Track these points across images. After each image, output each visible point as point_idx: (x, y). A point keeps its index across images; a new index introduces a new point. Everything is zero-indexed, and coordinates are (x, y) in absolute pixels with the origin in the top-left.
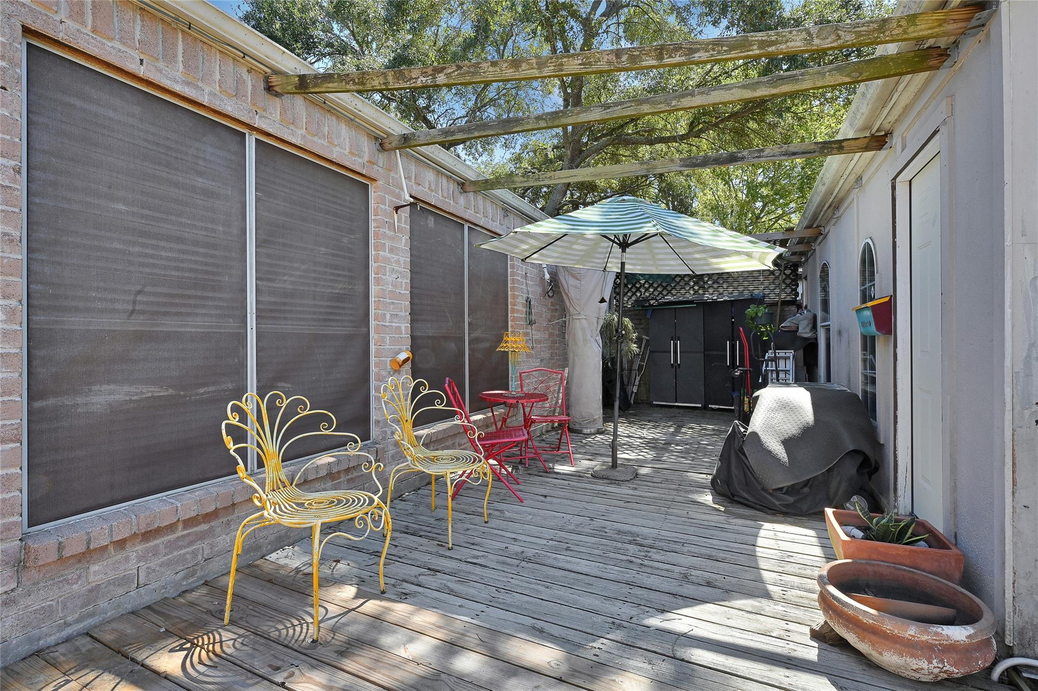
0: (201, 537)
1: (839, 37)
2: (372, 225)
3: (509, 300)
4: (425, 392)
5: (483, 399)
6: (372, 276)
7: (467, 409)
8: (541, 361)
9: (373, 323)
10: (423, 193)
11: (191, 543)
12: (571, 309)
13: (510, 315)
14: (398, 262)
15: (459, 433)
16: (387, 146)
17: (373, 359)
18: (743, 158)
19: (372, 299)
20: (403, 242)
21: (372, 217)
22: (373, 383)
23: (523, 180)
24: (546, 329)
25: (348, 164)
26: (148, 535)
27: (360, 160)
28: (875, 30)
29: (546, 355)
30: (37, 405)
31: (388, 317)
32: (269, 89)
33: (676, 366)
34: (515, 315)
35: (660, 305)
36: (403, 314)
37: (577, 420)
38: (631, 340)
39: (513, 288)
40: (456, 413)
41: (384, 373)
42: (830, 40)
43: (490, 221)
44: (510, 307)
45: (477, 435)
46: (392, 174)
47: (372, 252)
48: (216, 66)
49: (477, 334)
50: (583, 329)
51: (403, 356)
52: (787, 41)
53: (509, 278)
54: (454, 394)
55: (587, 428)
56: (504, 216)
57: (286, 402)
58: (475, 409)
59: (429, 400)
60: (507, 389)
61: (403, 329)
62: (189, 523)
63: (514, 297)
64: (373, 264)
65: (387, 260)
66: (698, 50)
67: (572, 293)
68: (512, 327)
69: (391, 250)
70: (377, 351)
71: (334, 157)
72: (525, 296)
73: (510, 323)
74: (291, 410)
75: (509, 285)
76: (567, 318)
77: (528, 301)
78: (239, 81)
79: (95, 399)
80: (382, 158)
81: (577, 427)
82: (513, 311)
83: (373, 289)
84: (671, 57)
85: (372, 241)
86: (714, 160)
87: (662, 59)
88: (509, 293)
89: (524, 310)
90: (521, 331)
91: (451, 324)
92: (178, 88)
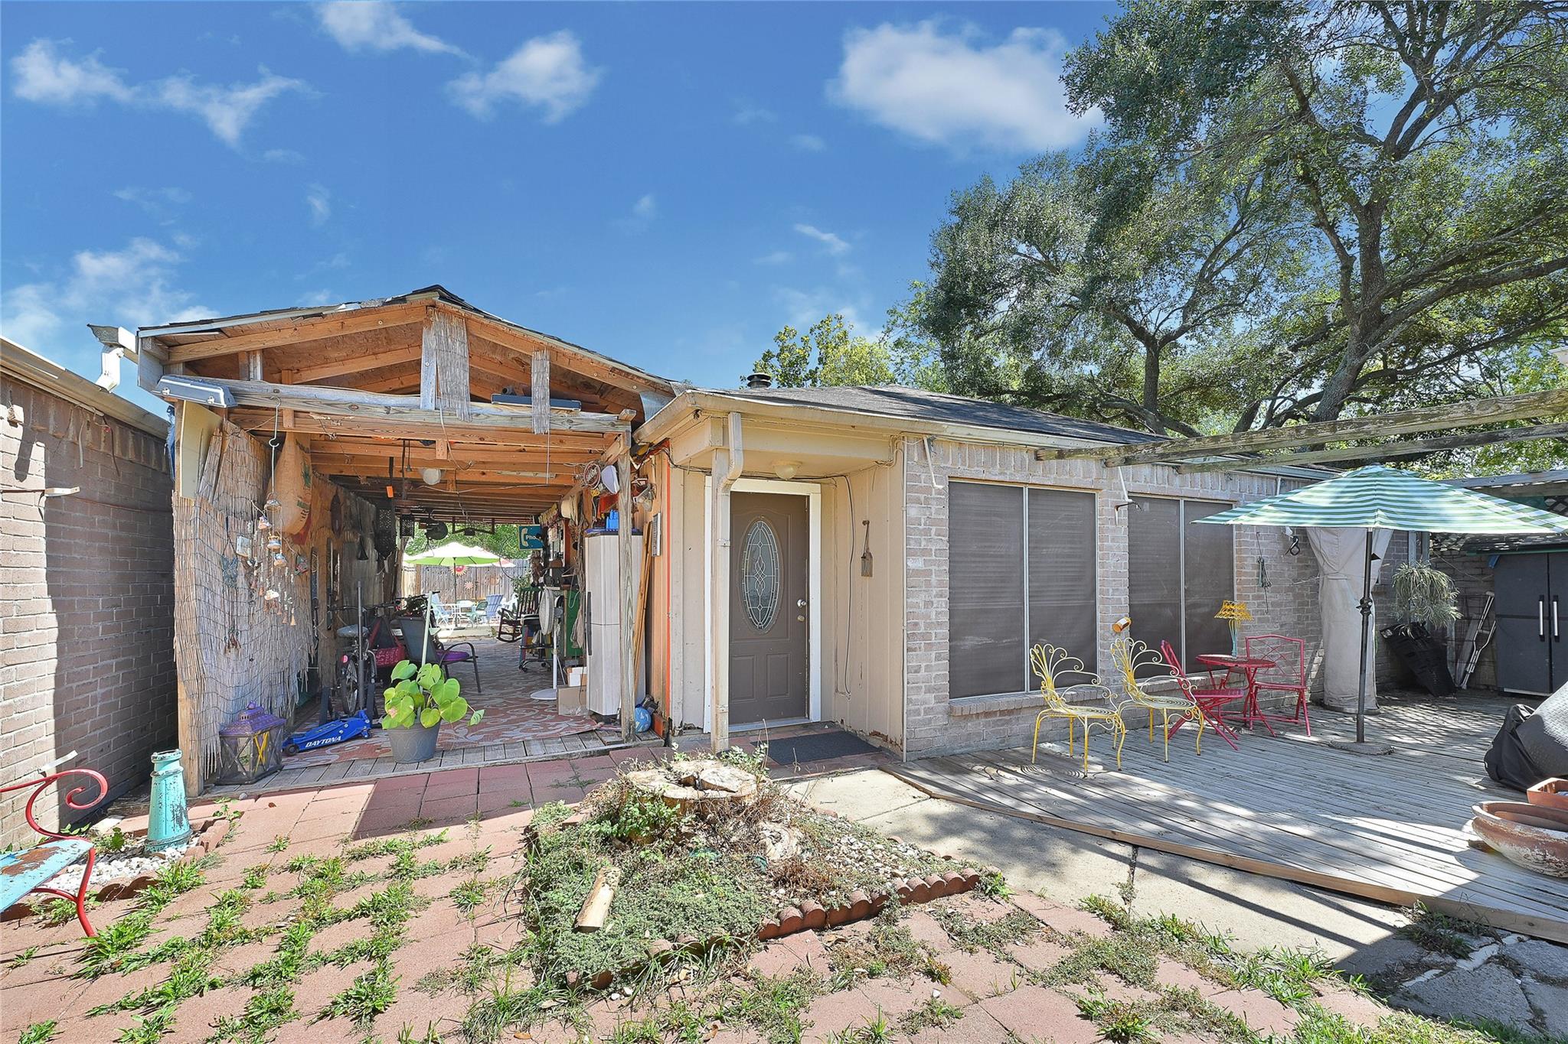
0: (1007, 722)
1: (1500, 408)
2: (1098, 523)
3: (1235, 563)
4: (1144, 651)
5: (1200, 661)
6: (1098, 560)
7: (1184, 669)
8: (1282, 626)
9: (1098, 596)
10: (1137, 487)
11: (1003, 725)
12: (1326, 568)
13: (1235, 578)
14: (1119, 547)
15: (1175, 690)
16: (1110, 464)
17: (1099, 623)
18: (1505, 437)
19: (1098, 579)
20: (1123, 531)
21: (1098, 517)
22: (1099, 641)
23: (1242, 463)
24: (1290, 589)
25: (1082, 486)
26: (987, 714)
27: (1090, 480)
28: (1535, 401)
29: (1290, 619)
30: (953, 643)
31: (1111, 591)
32: (1038, 458)
33: (1549, 638)
34: (1243, 578)
35: (1512, 549)
36: (1123, 588)
37: (1334, 696)
38: (1447, 600)
39: (1239, 551)
40: (1171, 669)
41: (1107, 634)
42: (1490, 410)
43: (1210, 491)
44: (1235, 570)
45: (1190, 687)
46: (1114, 481)
47: (1098, 543)
48: (1013, 458)
49: (1195, 599)
50: (1343, 591)
51: (1123, 622)
52: (1448, 414)
53: (1235, 540)
54: (1170, 654)
55: (1349, 706)
56: (1227, 481)
57: (1054, 651)
58: (1191, 670)
59: (1147, 657)
60: (1230, 654)
61: (1123, 600)
62: (1002, 713)
63: (1241, 560)
64: (1098, 552)
65: (1110, 548)
66: (1367, 424)
67: (1326, 549)
68: (1238, 590)
69: (1113, 540)
70: (1102, 618)
71: (1073, 484)
72: (1257, 557)
73: (1236, 587)
74: (1057, 657)
75: (1235, 547)
76: (1321, 577)
77: (1261, 562)
78: (1023, 460)
79: (966, 643)
80: (1106, 472)
81: (1334, 704)
82: (1240, 574)
83: (1099, 570)
84: (1343, 429)
85: (1098, 534)
86: (1467, 441)
87: (1335, 431)
88: (1235, 556)
89: (1256, 571)
90: (1251, 595)
91: (1166, 591)
92: (997, 478)
